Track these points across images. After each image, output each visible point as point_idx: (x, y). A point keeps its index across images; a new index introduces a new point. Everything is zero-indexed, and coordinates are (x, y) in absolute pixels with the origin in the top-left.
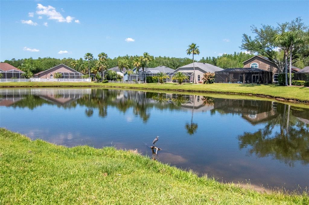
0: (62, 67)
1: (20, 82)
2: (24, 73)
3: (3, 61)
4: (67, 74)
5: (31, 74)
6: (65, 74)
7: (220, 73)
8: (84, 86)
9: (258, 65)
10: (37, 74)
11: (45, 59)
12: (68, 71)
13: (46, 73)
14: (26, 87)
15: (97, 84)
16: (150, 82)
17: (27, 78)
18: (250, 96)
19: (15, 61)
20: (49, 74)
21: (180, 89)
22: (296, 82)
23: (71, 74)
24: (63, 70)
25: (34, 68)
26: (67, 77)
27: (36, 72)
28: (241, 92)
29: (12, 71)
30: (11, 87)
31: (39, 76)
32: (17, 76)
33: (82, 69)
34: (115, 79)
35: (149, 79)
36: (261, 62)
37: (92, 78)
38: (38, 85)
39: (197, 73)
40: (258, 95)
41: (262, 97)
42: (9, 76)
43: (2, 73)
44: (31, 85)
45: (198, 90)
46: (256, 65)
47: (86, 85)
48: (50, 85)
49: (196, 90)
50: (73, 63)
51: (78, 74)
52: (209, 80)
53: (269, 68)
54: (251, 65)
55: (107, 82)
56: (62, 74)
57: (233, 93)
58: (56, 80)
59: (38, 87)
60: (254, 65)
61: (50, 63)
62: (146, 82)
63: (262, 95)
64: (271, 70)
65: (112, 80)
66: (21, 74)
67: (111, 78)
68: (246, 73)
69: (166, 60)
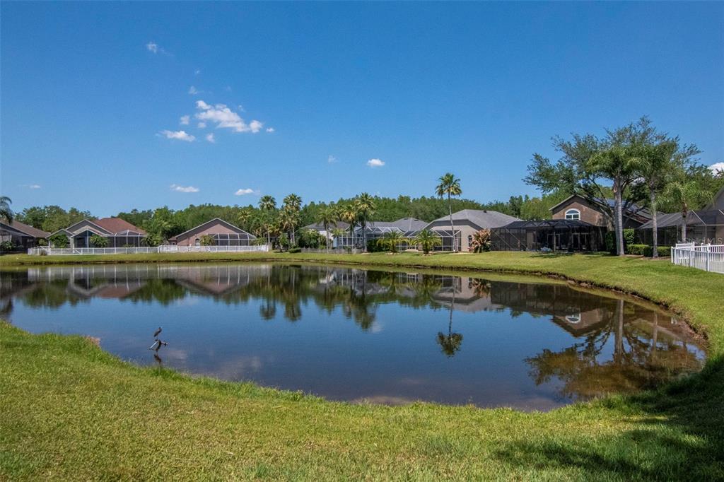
0: (217, 224)
1: (139, 252)
2: (146, 236)
3: (116, 215)
4: (226, 237)
5: (158, 237)
6: (222, 236)
7: (502, 231)
8: (252, 260)
9: (579, 214)
10: (174, 238)
11: (200, 207)
12: (228, 232)
13: (188, 236)
14: (147, 262)
15: (279, 255)
16: (376, 251)
17: (152, 245)
18: (538, 276)
19: (137, 214)
20: (193, 238)
21: (419, 263)
22: (633, 247)
23: (231, 237)
24: (218, 230)
25: (167, 225)
26: (224, 243)
27: (174, 233)
28: (523, 269)
29: (126, 234)
30: (120, 262)
31: (176, 242)
32: (134, 242)
33: (257, 227)
34: (316, 246)
35: (374, 246)
36: (584, 208)
37: (274, 244)
38: (169, 259)
39: (466, 231)
40: (549, 275)
41: (555, 278)
42: (120, 242)
43: (109, 238)
44: (154, 260)
45: (450, 265)
46: (576, 213)
47: (257, 258)
48: (190, 259)
49: (446, 265)
50: (243, 214)
51: (245, 237)
52: (484, 245)
53: (600, 220)
54: (566, 214)
55: (299, 251)
56: (217, 237)
57: (509, 271)
58: (204, 249)
59: (168, 262)
60: (572, 214)
61: (202, 217)
62: (365, 250)
63: (555, 274)
64: (605, 223)
65: (307, 247)
66: (141, 238)
67: (307, 243)
68: (558, 231)
69: (422, 205)
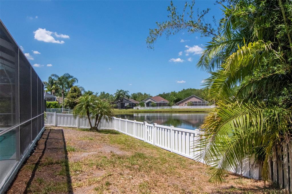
0: (193, 97)
1: (166, 108)
4: (197, 102)
5: (172, 103)
6: (195, 102)
10: (177, 103)
12: (197, 100)
13: (182, 102)
14: (169, 112)
17: (170, 106)
20: (184, 103)
23: (199, 102)
24: (194, 100)
25: (175, 98)
26: (196, 105)
27: (178, 101)
29: (161, 102)
30: (160, 112)
31: (178, 105)
32: (164, 105)
38: (176, 111)
42: (160, 105)
43: (156, 103)
44: (171, 111)
48: (183, 111)
51: (205, 102)
56: (193, 102)
58: (188, 107)
59: (176, 112)
61: (188, 94)
66: (167, 103)
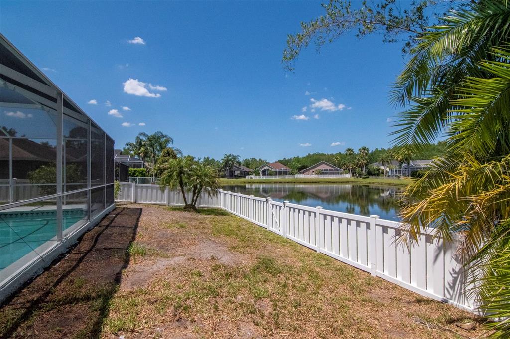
0: (323, 164)
1: (288, 178)
2: (291, 170)
3: (277, 161)
4: (328, 170)
5: (296, 171)
6: (325, 170)
8: (342, 183)
10: (302, 171)
11: (314, 155)
12: (328, 168)
13: (309, 170)
14: (292, 183)
15: (356, 180)
17: (293, 175)
19: (286, 160)
20: (311, 171)
23: (330, 170)
24: (323, 167)
25: (299, 165)
26: (326, 174)
27: (302, 169)
29: (282, 170)
30: (281, 183)
31: (303, 173)
32: (285, 173)
33: (343, 165)
34: (378, 175)
35: (415, 175)
37: (353, 174)
38: (301, 181)
42: (280, 173)
43: (275, 171)
44: (294, 182)
47: (344, 181)
50: (336, 158)
51: (338, 170)
55: (368, 178)
56: (323, 170)
58: (316, 176)
62: (410, 177)
65: (372, 175)
66: (288, 171)
67: (373, 173)
